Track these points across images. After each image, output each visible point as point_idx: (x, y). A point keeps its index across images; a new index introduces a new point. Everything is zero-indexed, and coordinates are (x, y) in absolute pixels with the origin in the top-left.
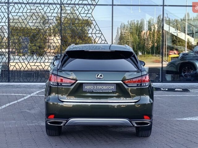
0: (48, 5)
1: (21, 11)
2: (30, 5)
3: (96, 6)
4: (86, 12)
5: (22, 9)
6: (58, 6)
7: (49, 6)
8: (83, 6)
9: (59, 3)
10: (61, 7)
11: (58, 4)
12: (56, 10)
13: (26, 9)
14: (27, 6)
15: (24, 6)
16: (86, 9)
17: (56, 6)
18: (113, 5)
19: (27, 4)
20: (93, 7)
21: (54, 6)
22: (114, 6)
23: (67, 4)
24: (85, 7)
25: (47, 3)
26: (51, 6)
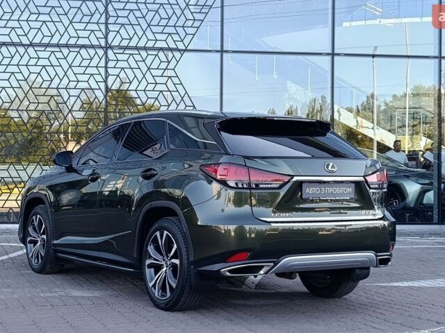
0: (78, 50)
1: (15, 61)
2: (36, 49)
3: (186, 54)
4: (164, 66)
5: (17, 58)
6: (101, 52)
7: (79, 52)
8: (155, 53)
9: (103, 44)
10: (106, 53)
11: (100, 47)
12: (96, 59)
13: (26, 57)
14: (30, 50)
15: (22, 50)
16: (164, 59)
17: (96, 53)
18: (222, 51)
19: (28, 46)
20: (177, 55)
21: (92, 52)
22: (225, 55)
23: (119, 47)
24: (161, 54)
25: (75, 46)
26: (83, 51)
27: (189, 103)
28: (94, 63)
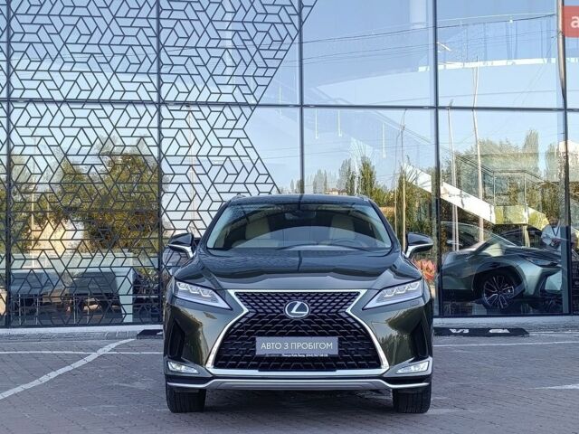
0: (124, 107)
1: (45, 122)
2: (72, 106)
3: (258, 110)
4: (230, 124)
5: (48, 118)
6: (153, 109)
7: (125, 110)
8: (220, 109)
9: (155, 99)
10: (159, 110)
11: (152, 102)
12: (147, 118)
13: (59, 117)
14: (65, 108)
15: (53, 108)
16: (230, 116)
18: (302, 106)
19: (62, 102)
20: (247, 111)
21: (141, 109)
22: (305, 110)
23: (176, 103)
24: (227, 110)
25: (120, 102)
26: (130, 108)
27: (262, 171)
28: (144, 122)
